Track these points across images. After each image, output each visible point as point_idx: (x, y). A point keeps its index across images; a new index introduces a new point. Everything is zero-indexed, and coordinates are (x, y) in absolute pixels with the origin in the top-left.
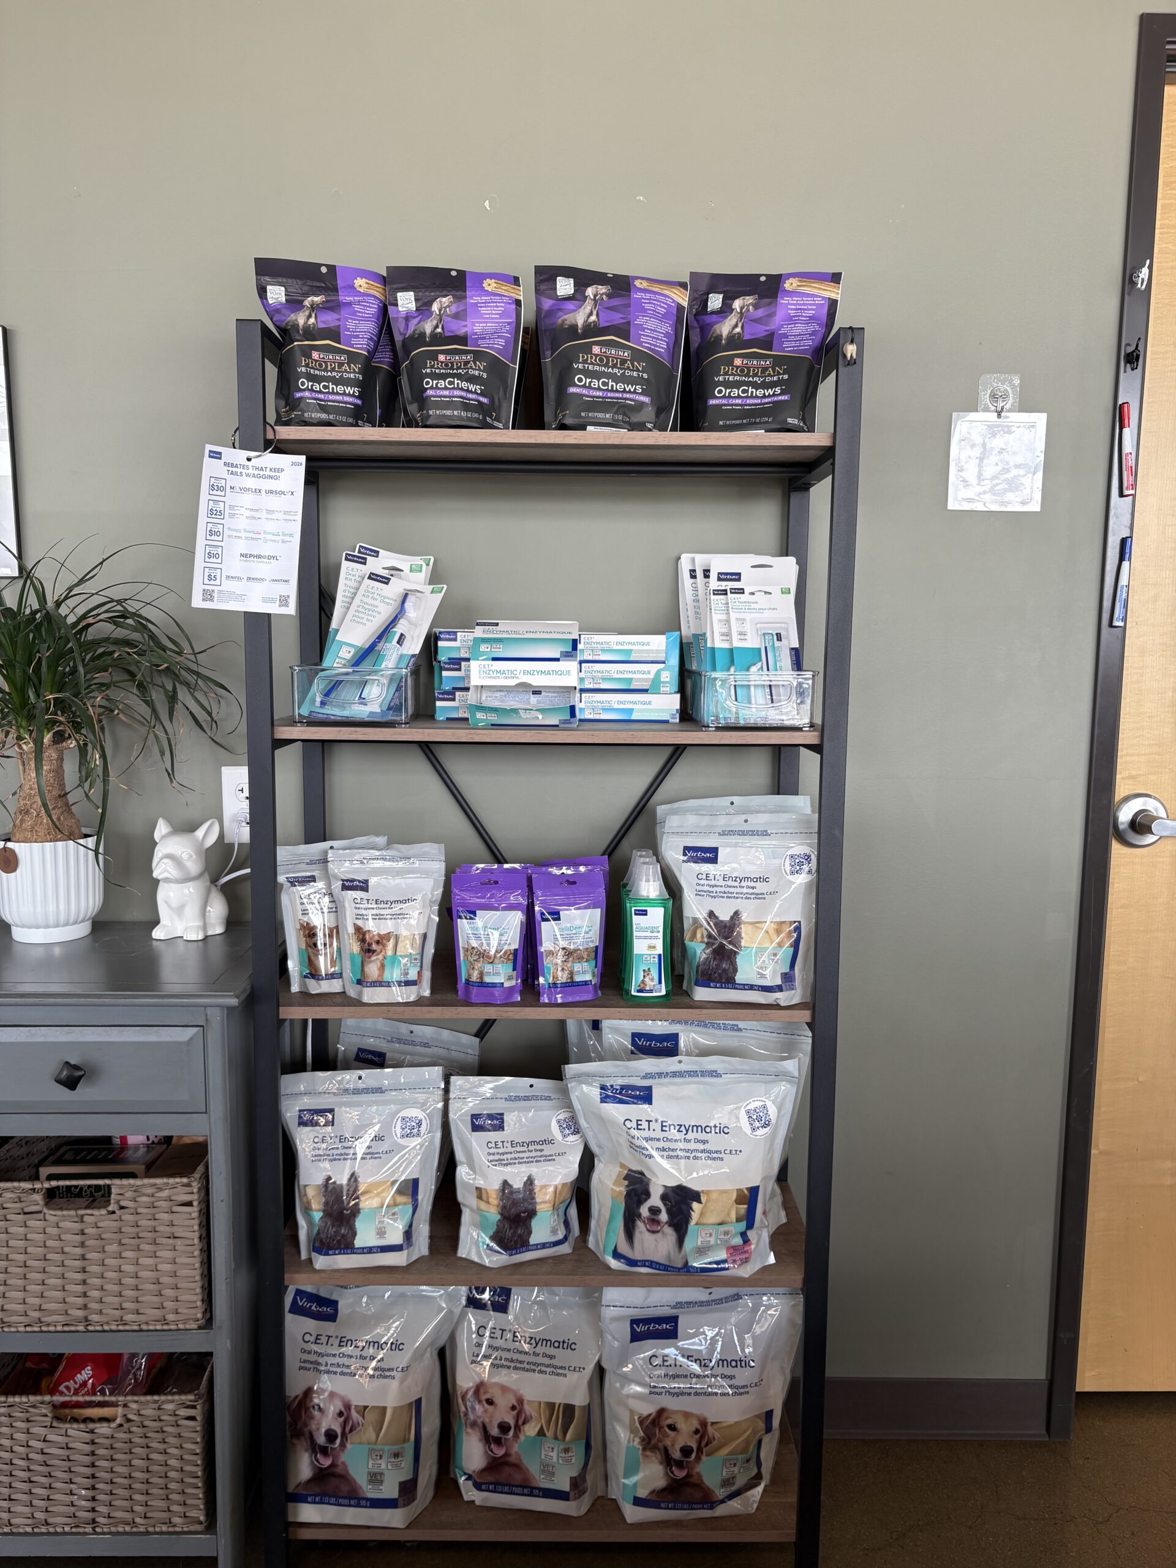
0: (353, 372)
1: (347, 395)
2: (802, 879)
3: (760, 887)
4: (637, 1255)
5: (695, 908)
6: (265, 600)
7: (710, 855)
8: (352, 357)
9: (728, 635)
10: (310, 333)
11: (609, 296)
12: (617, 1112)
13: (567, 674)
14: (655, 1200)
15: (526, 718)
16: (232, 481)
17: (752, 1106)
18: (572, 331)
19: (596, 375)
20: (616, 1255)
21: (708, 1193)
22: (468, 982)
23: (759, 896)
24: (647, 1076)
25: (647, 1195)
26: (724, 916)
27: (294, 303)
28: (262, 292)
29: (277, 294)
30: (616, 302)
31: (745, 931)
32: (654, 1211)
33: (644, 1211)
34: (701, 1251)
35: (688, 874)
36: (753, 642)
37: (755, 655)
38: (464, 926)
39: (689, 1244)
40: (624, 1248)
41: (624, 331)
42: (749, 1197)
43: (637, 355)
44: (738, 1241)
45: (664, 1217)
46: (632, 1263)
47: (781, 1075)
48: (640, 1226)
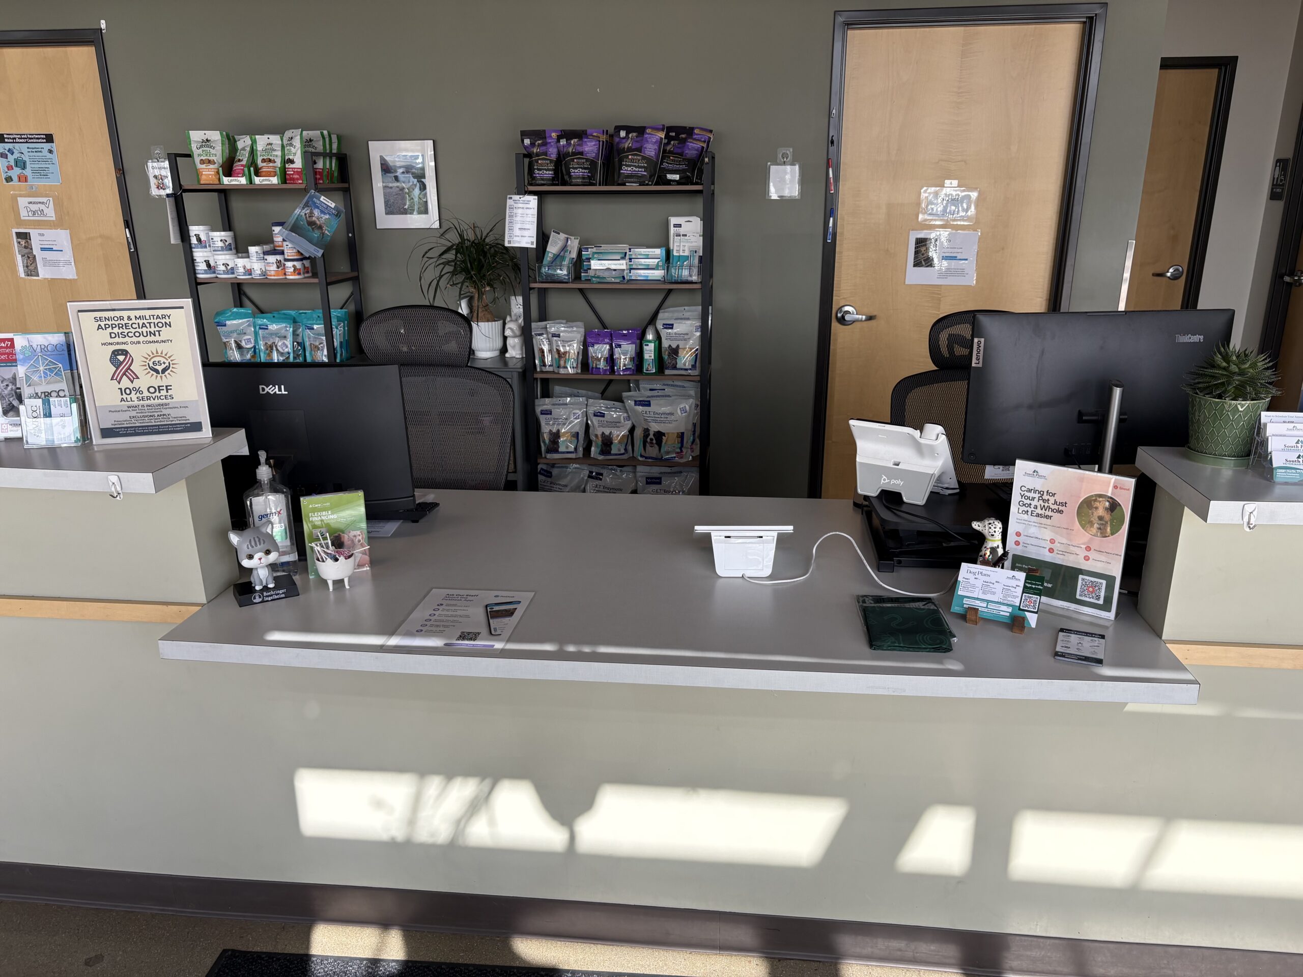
0: (551, 167)
1: (549, 174)
2: (698, 334)
3: (686, 337)
4: (647, 455)
5: (665, 344)
6: (527, 243)
7: (671, 326)
8: (551, 161)
9: (678, 251)
10: (538, 155)
11: (637, 137)
12: (640, 408)
13: (622, 265)
14: (651, 436)
15: (609, 280)
16: (516, 205)
17: (681, 407)
18: (623, 151)
19: (630, 166)
20: (642, 456)
21: (668, 433)
22: (593, 368)
23: (685, 340)
24: (648, 397)
25: (649, 434)
26: (674, 346)
27: (533, 144)
28: (523, 141)
29: (527, 142)
30: (639, 139)
31: (680, 351)
32: (651, 440)
33: (648, 440)
34: (668, 453)
35: (664, 333)
36: (687, 253)
37: (687, 258)
38: (591, 349)
39: (662, 450)
40: (643, 453)
41: (639, 150)
42: (681, 436)
43: (644, 158)
44: (678, 450)
45: (654, 441)
46: (646, 458)
47: (689, 397)
48: (648, 445)
